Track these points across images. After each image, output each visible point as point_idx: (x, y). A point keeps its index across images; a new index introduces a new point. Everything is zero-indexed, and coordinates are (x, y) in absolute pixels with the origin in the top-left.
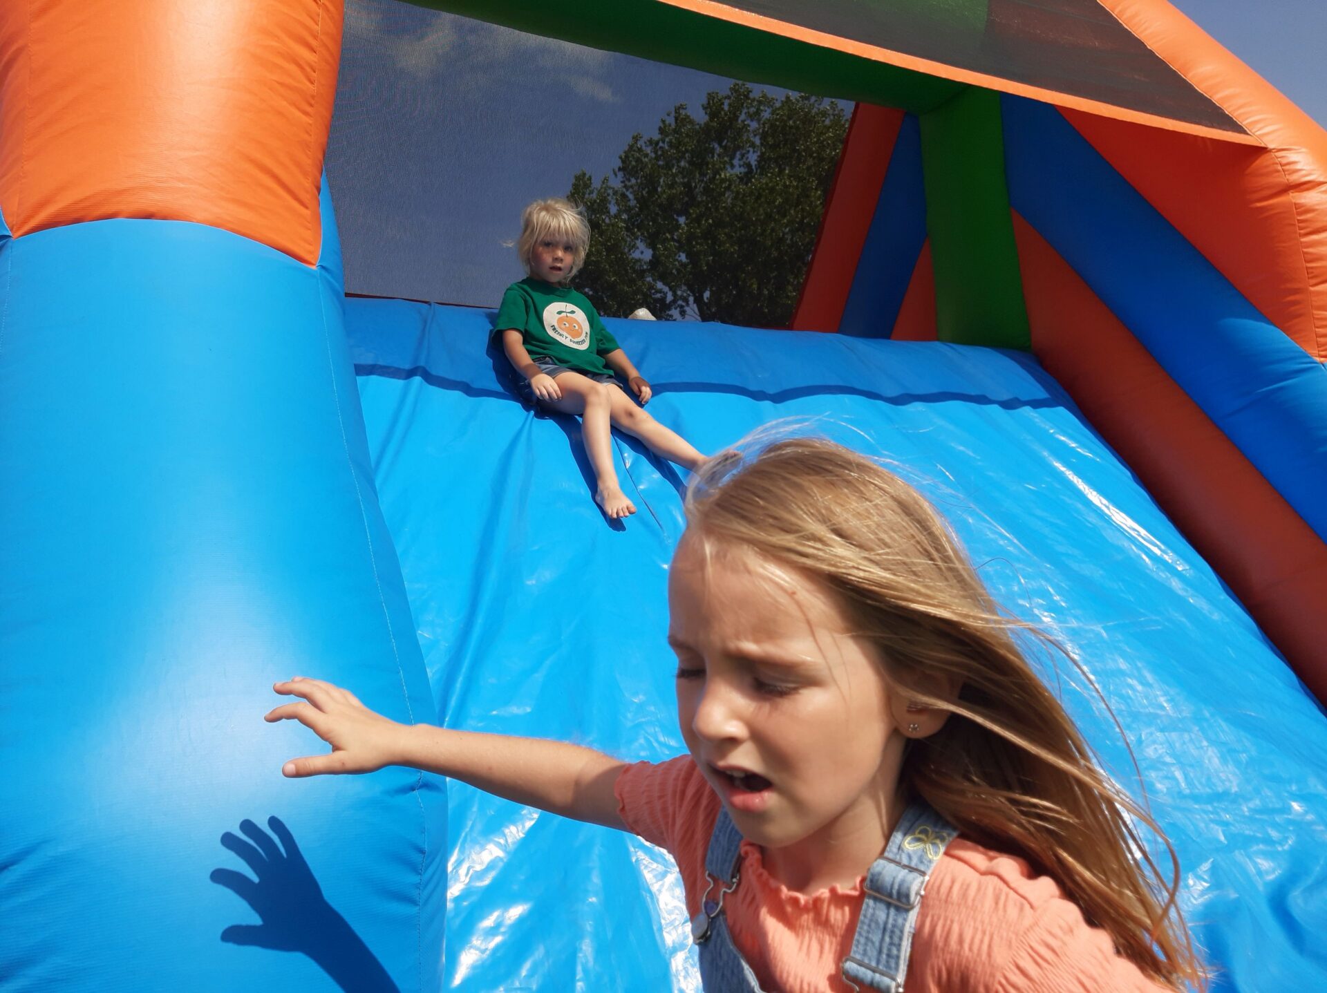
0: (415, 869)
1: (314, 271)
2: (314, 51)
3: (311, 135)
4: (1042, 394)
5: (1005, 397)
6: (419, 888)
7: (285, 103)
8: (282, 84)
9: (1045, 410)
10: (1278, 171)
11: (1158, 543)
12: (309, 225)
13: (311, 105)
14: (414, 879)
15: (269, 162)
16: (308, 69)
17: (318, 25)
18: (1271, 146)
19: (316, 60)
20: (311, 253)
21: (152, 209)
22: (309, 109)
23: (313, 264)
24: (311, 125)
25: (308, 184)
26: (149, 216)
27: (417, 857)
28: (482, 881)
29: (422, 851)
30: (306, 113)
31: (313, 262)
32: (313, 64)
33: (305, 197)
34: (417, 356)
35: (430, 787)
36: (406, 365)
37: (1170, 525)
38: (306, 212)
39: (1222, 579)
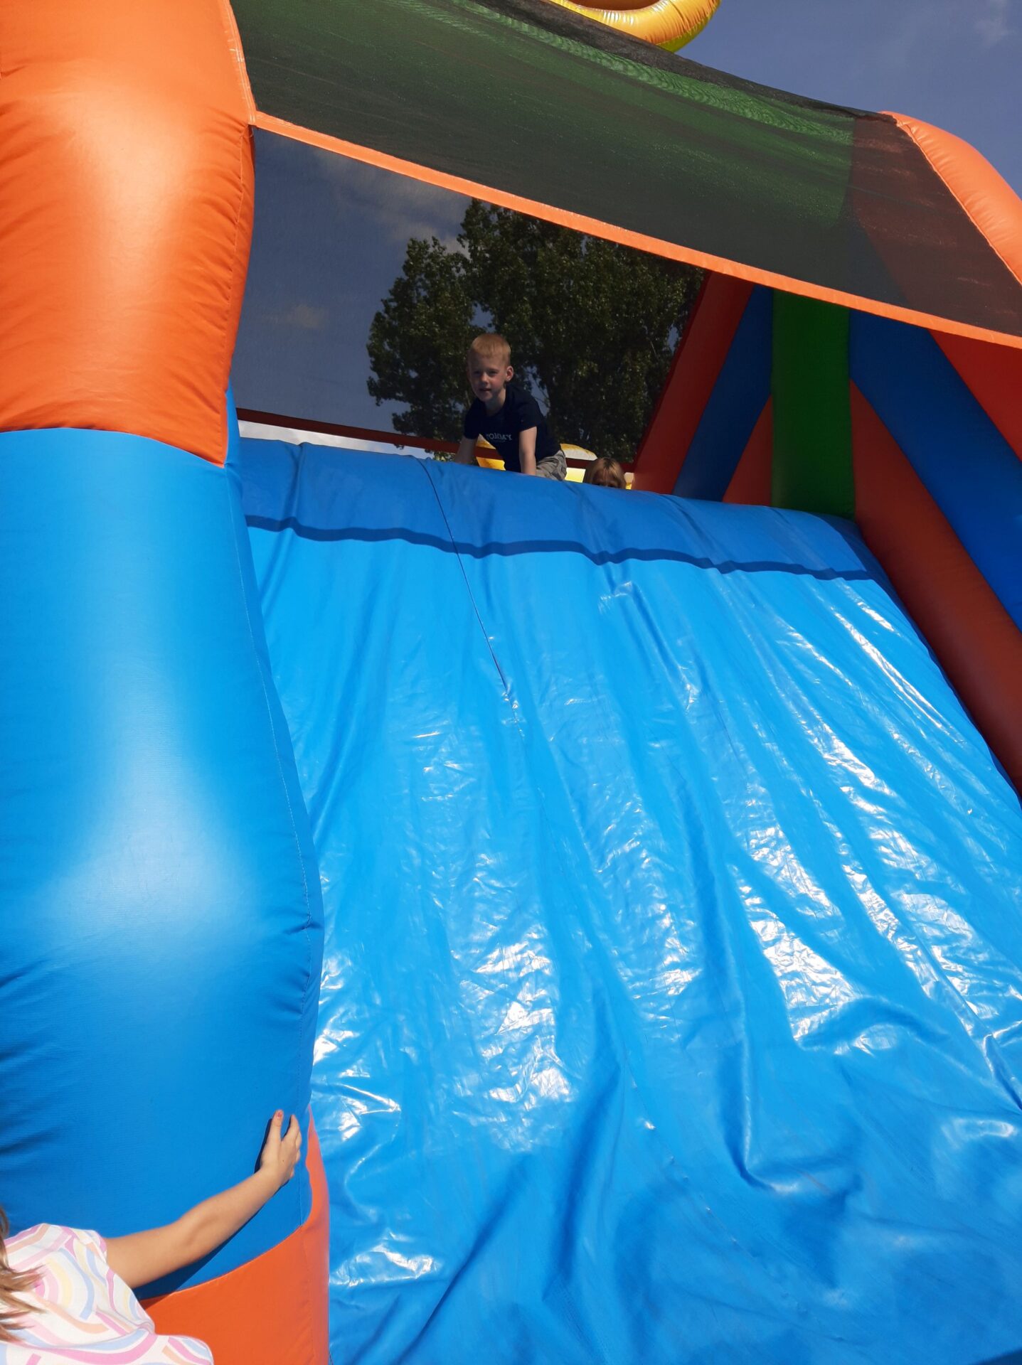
0: (301, 987)
1: (222, 469)
2: (229, 269)
3: (223, 347)
6: (303, 1001)
7: (205, 322)
8: (201, 304)
9: (856, 582)
12: (220, 428)
13: (226, 320)
14: (301, 995)
15: (192, 378)
16: (225, 287)
17: (234, 244)
19: (231, 277)
20: (219, 453)
21: (94, 421)
22: (224, 324)
23: (222, 464)
24: (224, 337)
26: (90, 427)
27: (303, 979)
28: (334, 985)
29: (308, 975)
30: (221, 328)
31: (222, 461)
32: (229, 281)
33: (217, 403)
34: (289, 507)
35: (315, 925)
36: (279, 517)
37: (955, 699)
38: (217, 416)
39: (994, 752)
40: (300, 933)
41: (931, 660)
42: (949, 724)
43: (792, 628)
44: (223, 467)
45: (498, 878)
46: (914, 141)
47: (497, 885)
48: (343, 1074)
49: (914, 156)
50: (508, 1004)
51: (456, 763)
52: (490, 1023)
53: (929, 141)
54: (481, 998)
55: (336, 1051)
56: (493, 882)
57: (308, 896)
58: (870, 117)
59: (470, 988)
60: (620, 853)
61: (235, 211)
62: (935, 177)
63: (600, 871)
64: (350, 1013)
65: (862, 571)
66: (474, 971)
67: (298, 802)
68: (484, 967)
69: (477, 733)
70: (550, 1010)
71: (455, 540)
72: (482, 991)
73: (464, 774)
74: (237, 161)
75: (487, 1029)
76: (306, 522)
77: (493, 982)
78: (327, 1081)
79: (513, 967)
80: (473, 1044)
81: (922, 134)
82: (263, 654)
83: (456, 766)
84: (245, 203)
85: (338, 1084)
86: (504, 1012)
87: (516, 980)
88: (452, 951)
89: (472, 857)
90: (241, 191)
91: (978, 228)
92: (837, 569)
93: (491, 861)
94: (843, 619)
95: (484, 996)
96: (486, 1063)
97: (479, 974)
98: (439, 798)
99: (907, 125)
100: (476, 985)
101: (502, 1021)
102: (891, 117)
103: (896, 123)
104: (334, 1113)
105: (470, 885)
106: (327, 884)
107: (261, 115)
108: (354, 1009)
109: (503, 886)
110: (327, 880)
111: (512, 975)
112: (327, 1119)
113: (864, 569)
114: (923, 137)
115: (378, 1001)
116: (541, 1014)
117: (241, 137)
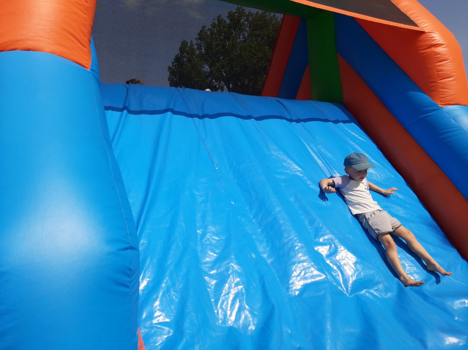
0: (128, 276)
1: (89, 71)
3: (87, 22)
4: (346, 118)
5: (334, 119)
6: (130, 282)
9: (347, 124)
10: (428, 40)
12: (87, 54)
14: (128, 279)
15: (71, 31)
18: (426, 31)
20: (88, 64)
24: (87, 18)
27: (129, 272)
29: (131, 270)
30: (85, 14)
31: (89, 68)
33: (85, 44)
34: (125, 103)
35: (134, 249)
38: (85, 49)
40: (126, 251)
41: (378, 149)
57: (129, 235)
71: (191, 113)
76: (132, 109)
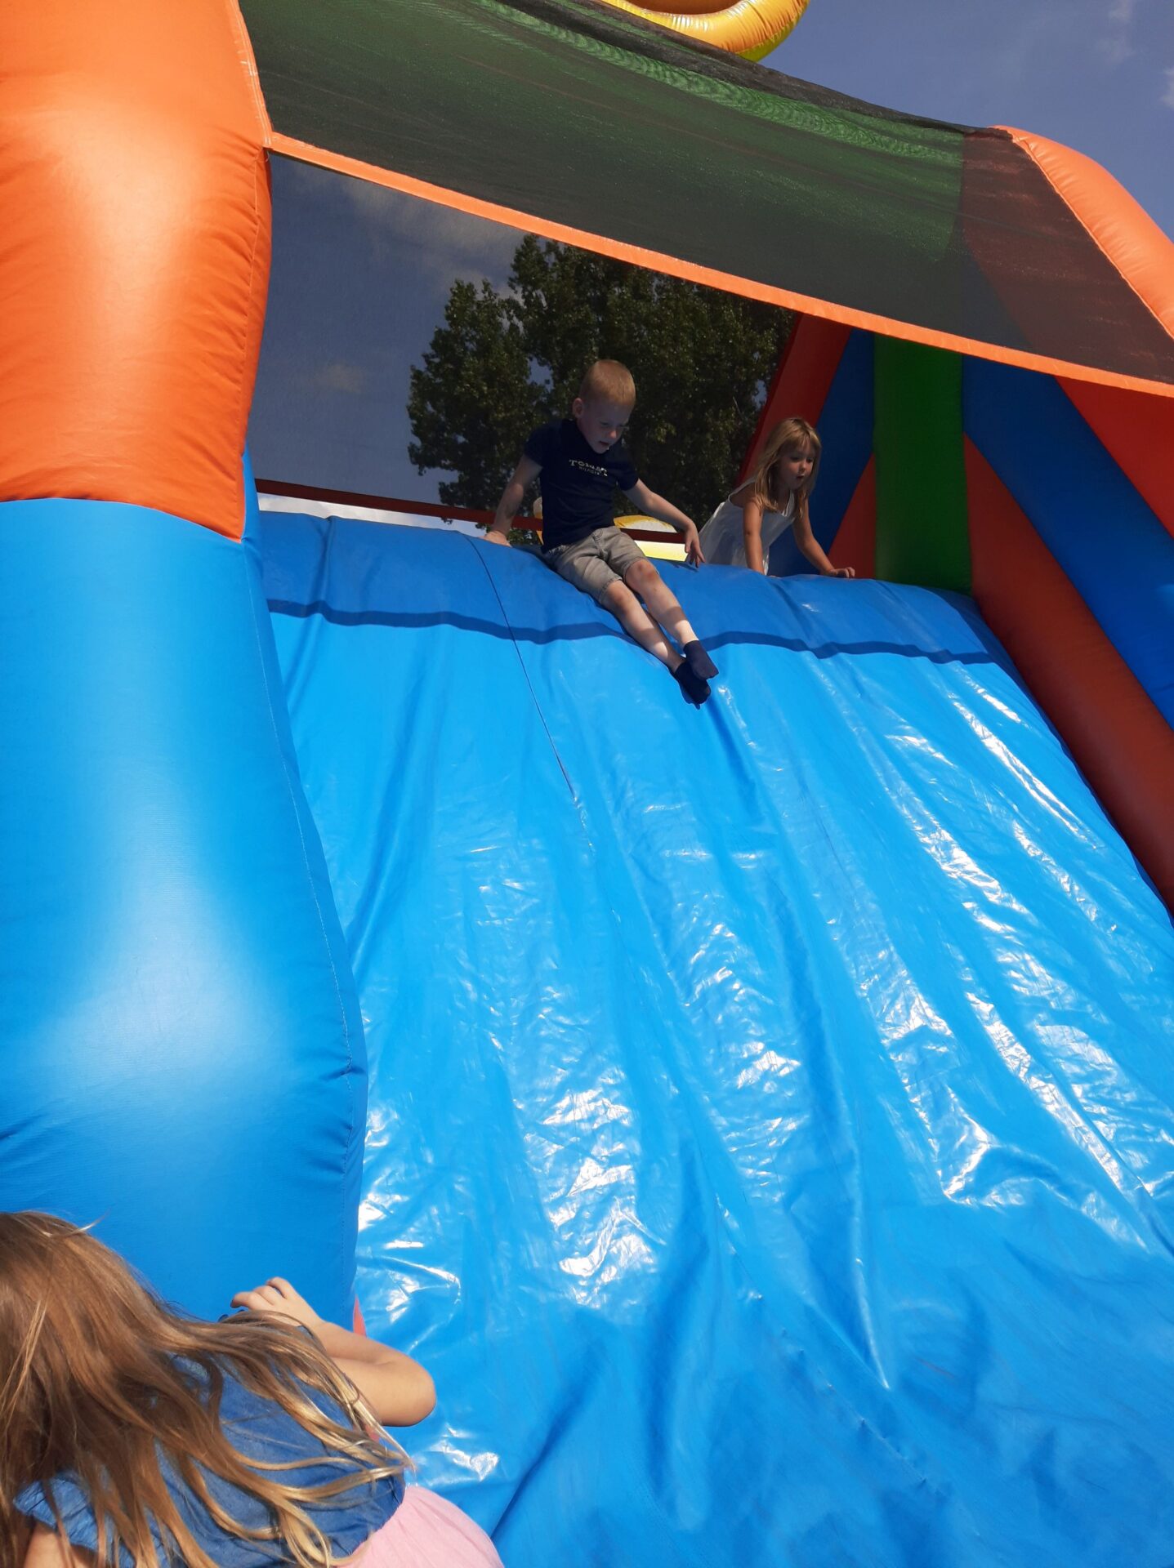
0: (343, 1142)
1: (239, 544)
2: (243, 312)
3: (238, 403)
4: (976, 646)
5: (936, 649)
6: (345, 1159)
7: (216, 374)
8: (212, 354)
9: (975, 666)
11: (1077, 818)
12: (235, 497)
13: (241, 372)
14: (343, 1151)
15: (200, 438)
16: (239, 334)
17: (249, 285)
19: (245, 322)
20: (236, 526)
21: (89, 490)
22: (238, 376)
23: (237, 538)
24: (239, 392)
25: (235, 454)
26: (85, 497)
27: (345, 1133)
28: (380, 1142)
29: (349, 1128)
30: (236, 381)
31: (238, 535)
32: (244, 328)
33: (232, 468)
34: (316, 590)
35: (357, 1070)
36: (306, 600)
37: (1092, 799)
38: (232, 484)
39: (1137, 858)
40: (339, 1079)
41: (1064, 754)
42: (1087, 828)
43: (903, 720)
44: (240, 541)
45: (568, 1013)
46: (1033, 160)
47: (566, 1021)
48: (390, 1245)
49: (1033, 177)
50: (580, 1161)
51: (517, 882)
52: (560, 1182)
53: (1049, 159)
54: (549, 1154)
55: (382, 1218)
56: (562, 1019)
57: (348, 1036)
58: (979, 133)
59: (536, 1142)
60: (709, 984)
61: (250, 246)
62: (1057, 201)
63: (688, 1005)
64: (397, 1174)
65: (982, 653)
66: (541, 1123)
67: (334, 929)
68: (552, 1117)
69: (539, 847)
70: (629, 1167)
71: (511, 624)
72: (550, 1145)
73: (526, 894)
74: (251, 189)
75: (555, 1190)
76: (338, 606)
77: (563, 1134)
78: (373, 1252)
79: (586, 1117)
80: (539, 1207)
81: (1041, 151)
82: (290, 758)
83: (516, 885)
84: (261, 237)
85: (384, 1257)
86: (575, 1169)
87: (590, 1132)
88: (515, 1100)
89: (536, 992)
90: (256, 224)
91: (1109, 257)
92: (954, 652)
93: (559, 994)
94: (962, 708)
95: (553, 1151)
96: (556, 1230)
97: (546, 1125)
98: (497, 922)
99: (1024, 141)
100: (543, 1139)
101: (574, 1181)
102: (1006, 132)
103: (1011, 138)
104: (381, 1290)
105: (534, 1023)
106: (368, 1025)
107: (278, 136)
108: (402, 1169)
109: (572, 1024)
110: (368, 1021)
111: (584, 1126)
112: (373, 1298)
113: (985, 651)
114: (1042, 154)
115: (430, 1159)
116: (619, 1171)
117: (255, 161)
